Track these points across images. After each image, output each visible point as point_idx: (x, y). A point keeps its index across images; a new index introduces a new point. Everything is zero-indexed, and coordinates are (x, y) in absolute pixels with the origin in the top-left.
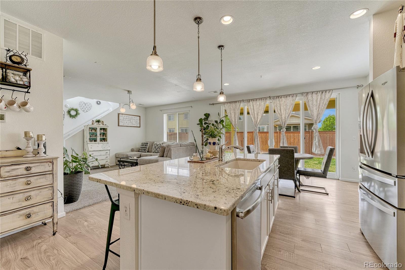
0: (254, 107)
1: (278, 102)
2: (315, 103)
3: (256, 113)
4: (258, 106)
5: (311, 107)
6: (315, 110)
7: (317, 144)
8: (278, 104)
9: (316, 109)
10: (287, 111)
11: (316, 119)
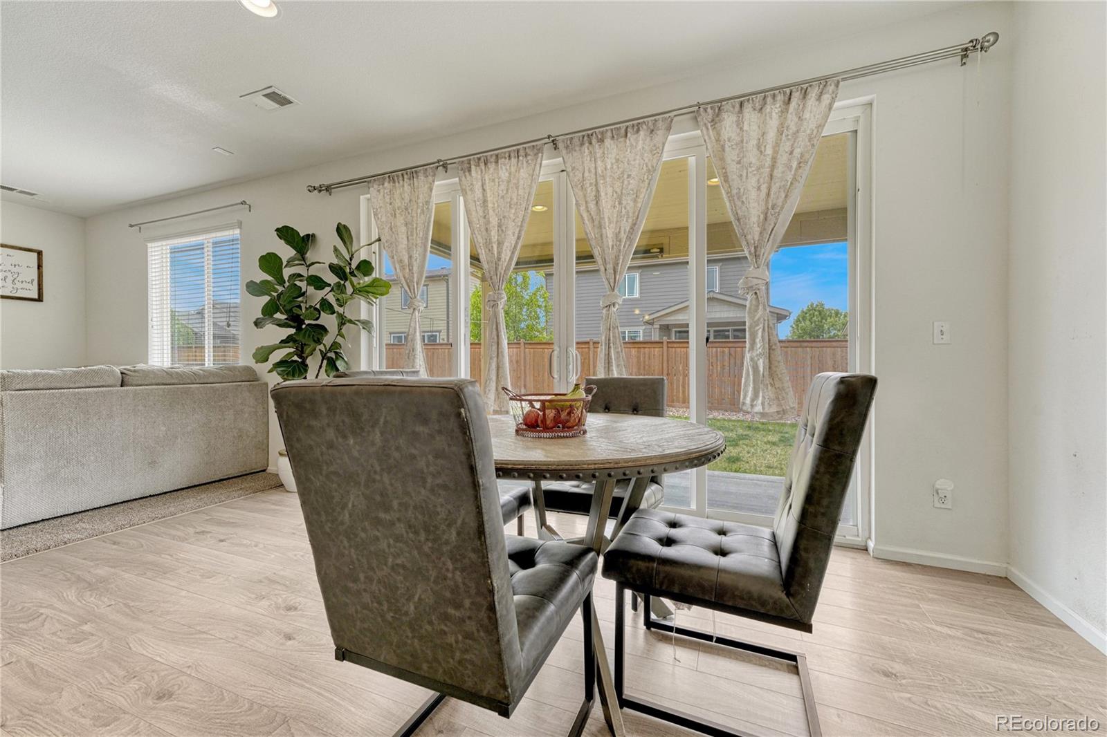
0: (488, 191)
1: (588, 164)
2: (752, 157)
3: (494, 221)
4: (503, 187)
5: (735, 177)
6: (753, 194)
7: (761, 364)
8: (590, 172)
9: (759, 189)
10: (624, 202)
11: (757, 237)
